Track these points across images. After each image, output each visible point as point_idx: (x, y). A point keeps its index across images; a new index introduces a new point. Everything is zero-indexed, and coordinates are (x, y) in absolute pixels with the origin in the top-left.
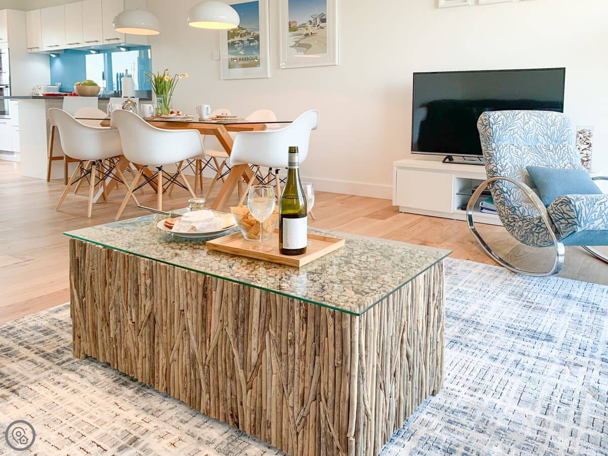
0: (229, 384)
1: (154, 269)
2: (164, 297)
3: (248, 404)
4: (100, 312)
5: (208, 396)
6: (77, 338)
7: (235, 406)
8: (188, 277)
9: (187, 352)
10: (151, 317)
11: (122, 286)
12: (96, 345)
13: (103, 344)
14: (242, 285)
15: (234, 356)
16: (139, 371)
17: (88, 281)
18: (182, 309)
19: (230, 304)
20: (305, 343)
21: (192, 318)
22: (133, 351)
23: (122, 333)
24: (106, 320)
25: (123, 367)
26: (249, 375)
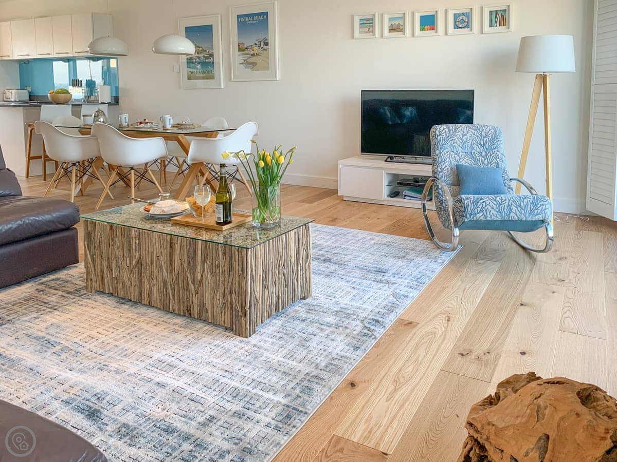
0: (185, 293)
1: (141, 234)
2: (147, 249)
3: (196, 302)
4: (105, 264)
5: (174, 302)
6: (89, 281)
7: (189, 304)
8: (161, 238)
9: (161, 279)
10: (140, 263)
11: (121, 246)
12: (103, 284)
13: (108, 282)
14: (191, 240)
15: (188, 278)
16: (132, 295)
17: (97, 245)
18: (158, 255)
19: (185, 250)
20: (224, 266)
21: (164, 260)
22: (128, 284)
23: (121, 274)
24: (109, 267)
25: (121, 294)
26: (197, 286)
